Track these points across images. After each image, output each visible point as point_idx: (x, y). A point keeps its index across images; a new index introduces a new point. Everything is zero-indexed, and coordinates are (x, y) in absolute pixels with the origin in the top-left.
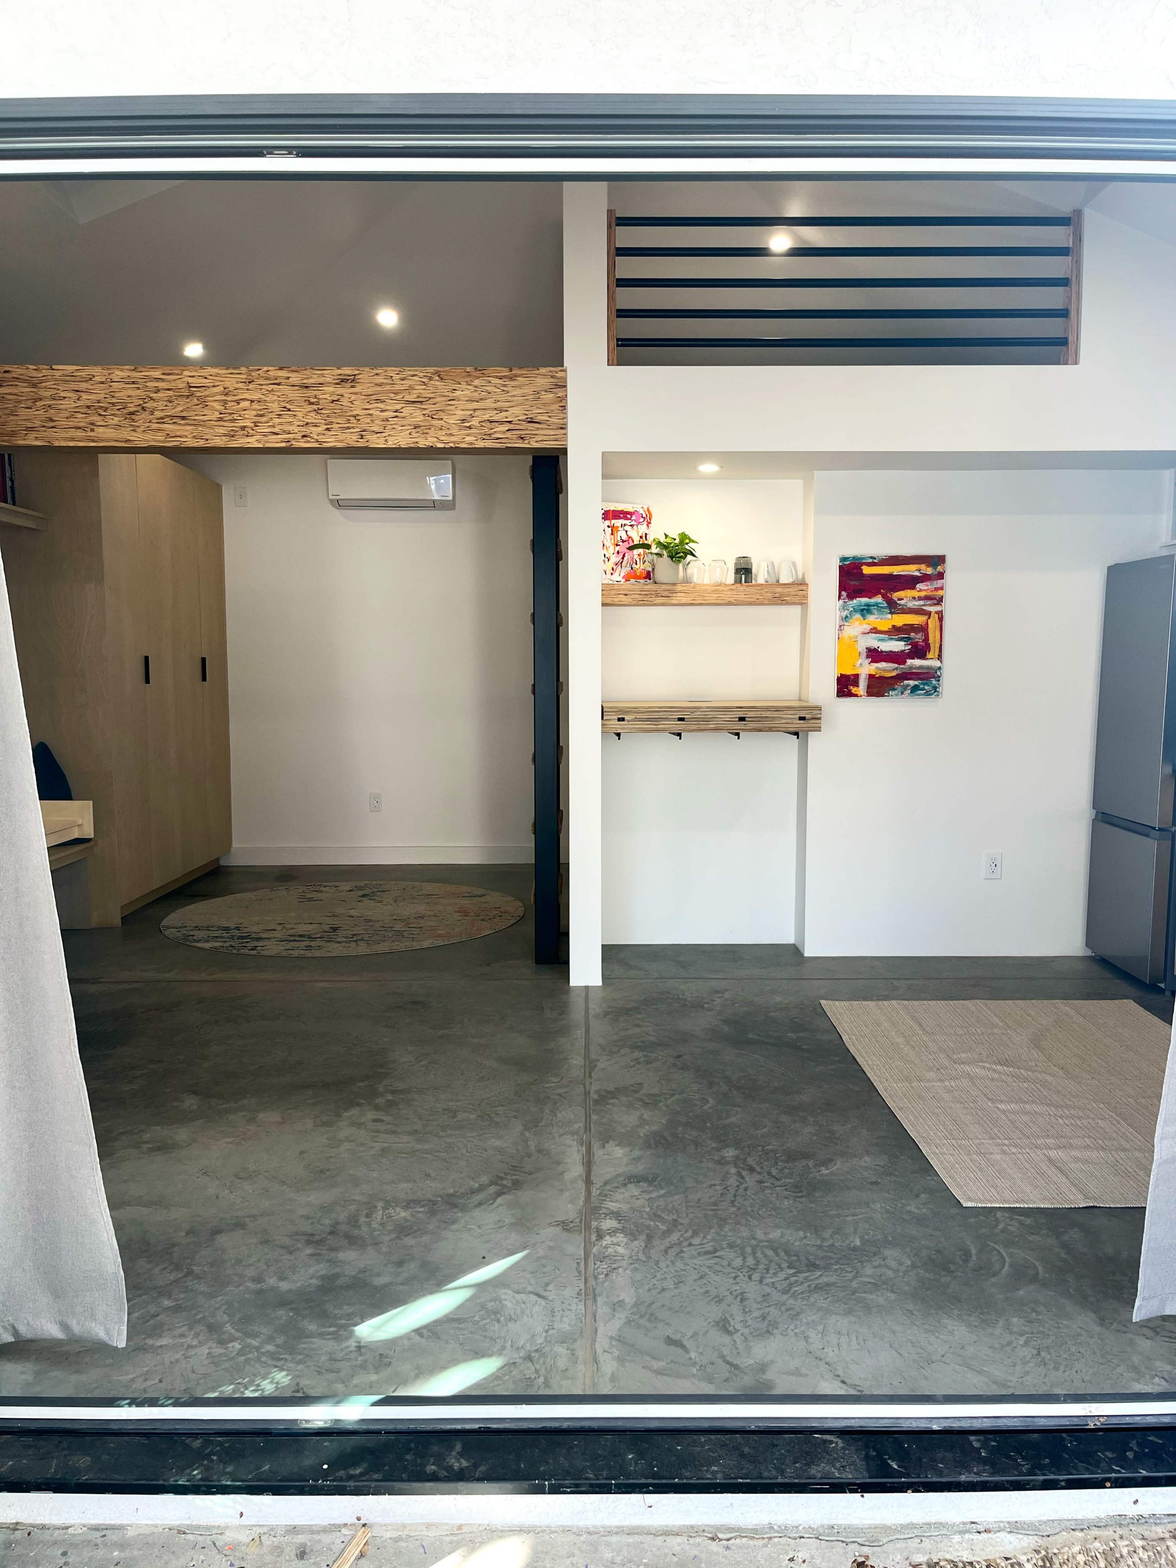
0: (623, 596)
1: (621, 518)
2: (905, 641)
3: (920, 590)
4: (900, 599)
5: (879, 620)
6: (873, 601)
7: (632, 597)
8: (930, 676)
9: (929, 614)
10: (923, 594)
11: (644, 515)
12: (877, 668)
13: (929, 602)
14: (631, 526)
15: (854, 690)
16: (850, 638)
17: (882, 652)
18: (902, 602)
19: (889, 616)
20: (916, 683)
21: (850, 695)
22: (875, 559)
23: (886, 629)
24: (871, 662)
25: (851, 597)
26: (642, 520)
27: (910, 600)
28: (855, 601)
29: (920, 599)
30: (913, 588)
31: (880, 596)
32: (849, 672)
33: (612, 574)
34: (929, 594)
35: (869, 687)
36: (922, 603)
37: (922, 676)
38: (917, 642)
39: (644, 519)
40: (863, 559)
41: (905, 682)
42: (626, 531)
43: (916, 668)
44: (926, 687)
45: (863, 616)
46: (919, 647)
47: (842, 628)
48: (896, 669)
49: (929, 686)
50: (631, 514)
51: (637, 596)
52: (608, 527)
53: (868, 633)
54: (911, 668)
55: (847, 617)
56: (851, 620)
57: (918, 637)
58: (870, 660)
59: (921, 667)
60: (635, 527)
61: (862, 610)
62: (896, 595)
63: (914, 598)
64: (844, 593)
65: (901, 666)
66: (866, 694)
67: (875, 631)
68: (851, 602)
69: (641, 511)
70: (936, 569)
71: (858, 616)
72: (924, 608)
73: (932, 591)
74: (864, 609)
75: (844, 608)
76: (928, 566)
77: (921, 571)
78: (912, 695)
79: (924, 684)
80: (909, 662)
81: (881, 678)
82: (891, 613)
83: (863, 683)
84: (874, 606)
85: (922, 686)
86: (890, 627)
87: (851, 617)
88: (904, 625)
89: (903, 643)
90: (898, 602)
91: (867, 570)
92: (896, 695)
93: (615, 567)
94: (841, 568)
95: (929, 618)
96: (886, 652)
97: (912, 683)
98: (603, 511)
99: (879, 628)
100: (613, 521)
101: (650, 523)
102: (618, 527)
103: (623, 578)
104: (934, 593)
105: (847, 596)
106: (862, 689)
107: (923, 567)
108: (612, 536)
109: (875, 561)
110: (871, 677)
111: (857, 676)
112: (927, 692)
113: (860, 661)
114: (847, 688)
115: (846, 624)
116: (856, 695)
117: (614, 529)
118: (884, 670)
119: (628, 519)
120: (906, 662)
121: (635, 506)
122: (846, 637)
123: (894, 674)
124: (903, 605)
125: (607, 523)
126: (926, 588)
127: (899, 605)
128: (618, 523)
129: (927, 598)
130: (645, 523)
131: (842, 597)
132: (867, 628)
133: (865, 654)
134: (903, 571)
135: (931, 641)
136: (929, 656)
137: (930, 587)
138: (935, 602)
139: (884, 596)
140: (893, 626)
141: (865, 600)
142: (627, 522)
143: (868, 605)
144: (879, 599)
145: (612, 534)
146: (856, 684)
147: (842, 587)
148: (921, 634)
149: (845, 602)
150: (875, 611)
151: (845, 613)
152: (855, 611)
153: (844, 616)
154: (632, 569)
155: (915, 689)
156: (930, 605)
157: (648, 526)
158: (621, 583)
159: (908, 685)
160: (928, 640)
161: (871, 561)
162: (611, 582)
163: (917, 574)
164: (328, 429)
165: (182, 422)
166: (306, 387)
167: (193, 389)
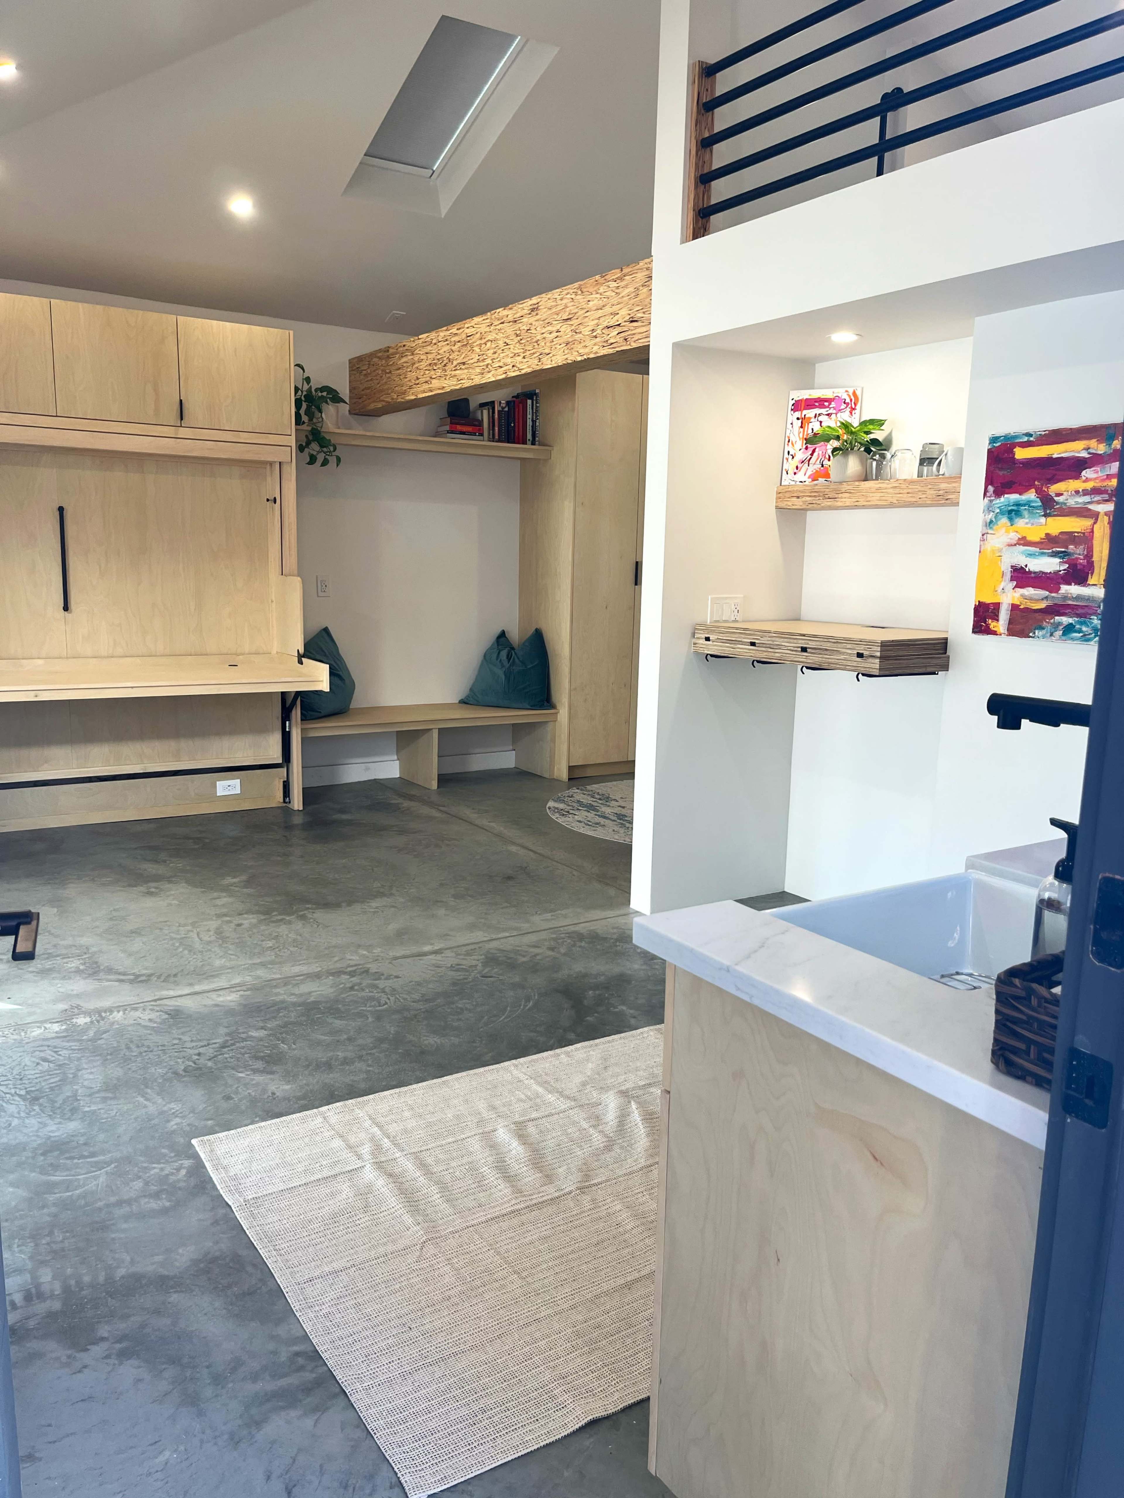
0: (795, 499)
1: (816, 407)
2: (1060, 557)
3: (1087, 480)
4: (1059, 495)
5: (1029, 526)
6: (1025, 497)
7: (804, 499)
8: (1090, 611)
9: (1095, 516)
10: (1089, 485)
11: (848, 400)
12: (1022, 595)
13: (1097, 498)
14: (828, 415)
15: (992, 625)
16: (993, 551)
17: (1030, 572)
18: (1060, 499)
19: (1043, 520)
20: (1070, 620)
21: (988, 631)
22: (1031, 435)
23: (1037, 539)
24: (1016, 587)
25: (998, 494)
26: (843, 406)
27: (1072, 495)
28: (1002, 499)
29: (1086, 493)
30: (1077, 477)
31: (1033, 490)
32: (988, 599)
33: (795, 473)
34: (1098, 484)
35: (1011, 622)
36: (1087, 499)
37: (1080, 611)
38: (1077, 559)
39: (847, 404)
40: (1016, 437)
41: (1057, 618)
42: (821, 422)
43: (1073, 599)
44: (1084, 629)
45: (1011, 519)
46: (1079, 567)
47: (985, 536)
48: (1046, 598)
49: (1088, 626)
50: (829, 401)
51: (808, 499)
52: (798, 419)
53: (1015, 545)
54: (1065, 598)
55: (991, 522)
56: (995, 527)
57: (1077, 551)
58: (1015, 583)
59: (1079, 598)
60: (833, 416)
61: (1010, 512)
62: (1054, 489)
63: (1077, 492)
64: (991, 489)
65: (1053, 595)
66: (1006, 632)
67: (1023, 541)
68: (998, 501)
69: (845, 396)
70: (1110, 445)
71: (1004, 520)
72: (1090, 507)
73: (1103, 480)
74: (1012, 511)
75: (989, 509)
76: (1099, 442)
77: (1091, 451)
78: (1064, 638)
79: (1081, 623)
80: (1064, 589)
81: (1027, 610)
82: (1046, 515)
83: (1004, 615)
84: (1024, 505)
85: (1078, 626)
86: (1043, 536)
87: (997, 521)
88: (1062, 533)
89: (1057, 560)
90: (1056, 498)
91: (1020, 454)
92: (1044, 637)
93: (800, 466)
94: (990, 452)
95: (1095, 523)
96: (1035, 573)
97: (1065, 620)
98: (793, 402)
99: (1029, 538)
100: (805, 412)
101: (854, 409)
102: (810, 418)
103: (809, 477)
104: (1108, 483)
105: (994, 492)
106: (1001, 625)
107: (1093, 443)
108: (802, 430)
109: (1031, 439)
110: (1014, 607)
111: (997, 606)
112: (1085, 635)
113: (1002, 585)
114: (985, 623)
115: (990, 531)
116: (995, 633)
117: (804, 422)
118: (1031, 599)
119: (825, 407)
120: (1059, 588)
121: (836, 390)
122: (989, 549)
123: (1042, 605)
124: (1062, 503)
125: (798, 414)
126: (1094, 476)
127: (1057, 503)
128: (810, 413)
129: (1095, 491)
130: (848, 409)
131: (988, 494)
132: (1014, 537)
133: (1008, 576)
134: (1066, 452)
135: (1095, 558)
136: (1091, 581)
137: (1100, 474)
138: (1106, 497)
139: (1039, 491)
140: (1047, 535)
141: (1014, 497)
142: (824, 411)
143: (1018, 504)
144: (1031, 495)
145: (802, 427)
146: (996, 618)
147: (990, 480)
148: (1082, 547)
149: (991, 501)
150: (1026, 513)
151: (990, 516)
152: (1002, 513)
153: (988, 521)
154: (822, 466)
155: (1069, 629)
156: (1098, 502)
157: (851, 413)
158: (807, 483)
159: (1059, 624)
160: (1092, 556)
161: (1026, 439)
162: (793, 483)
163: (1084, 454)
164: (524, 358)
165: (463, 367)
166: (516, 321)
167: (468, 338)
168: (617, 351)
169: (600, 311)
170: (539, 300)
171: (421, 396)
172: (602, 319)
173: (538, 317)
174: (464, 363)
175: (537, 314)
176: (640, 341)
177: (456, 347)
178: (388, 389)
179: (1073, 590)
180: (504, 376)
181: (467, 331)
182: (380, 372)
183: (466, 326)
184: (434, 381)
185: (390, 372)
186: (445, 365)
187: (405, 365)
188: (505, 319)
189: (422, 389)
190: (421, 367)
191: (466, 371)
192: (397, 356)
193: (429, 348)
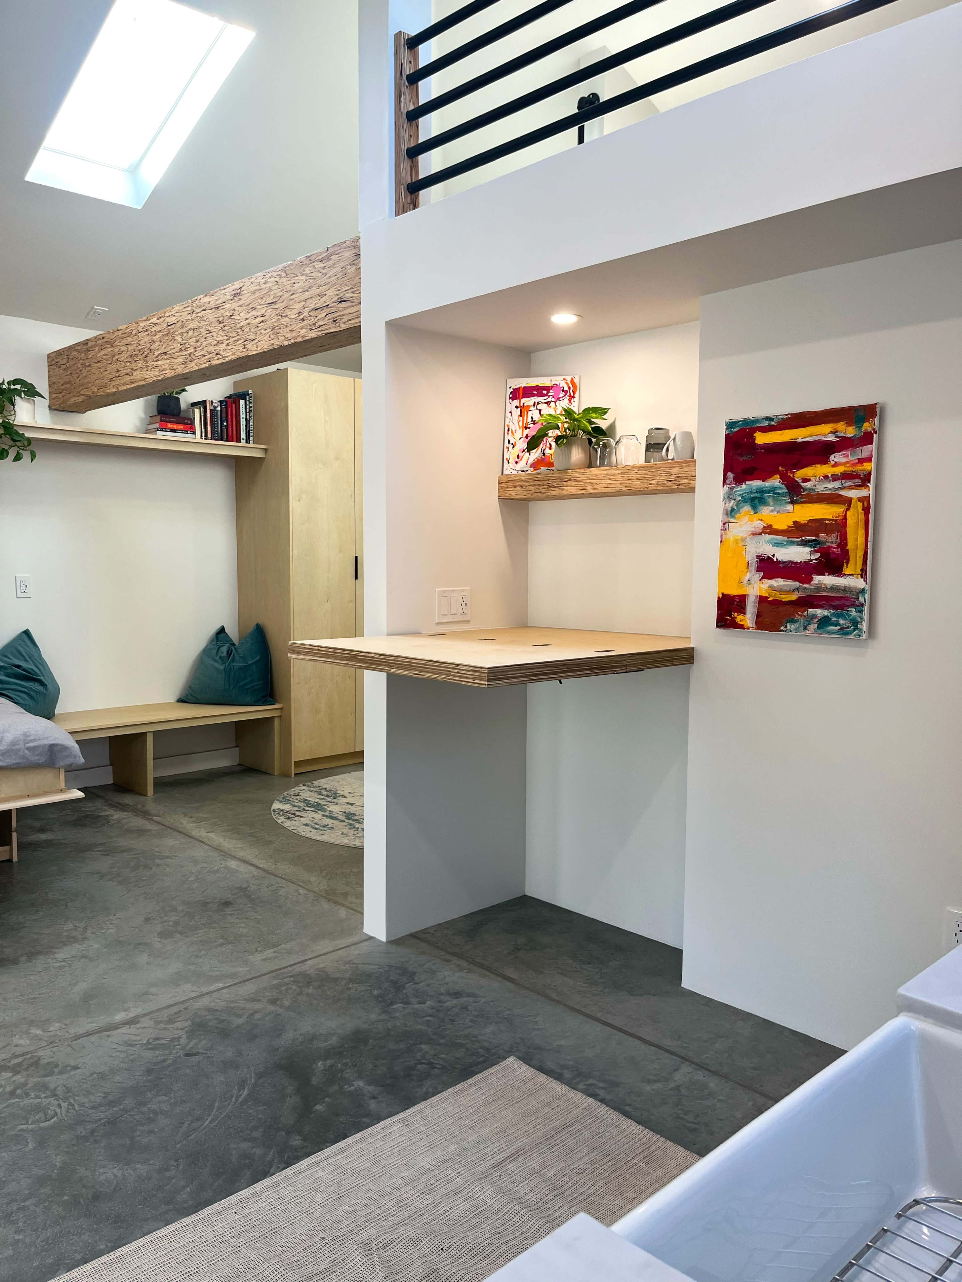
0: (518, 488)
1: (534, 395)
2: (811, 546)
3: (836, 465)
4: (805, 481)
5: (775, 513)
6: (768, 484)
7: (527, 488)
8: (847, 603)
9: (848, 502)
10: (839, 470)
11: (566, 388)
12: (771, 587)
13: (849, 483)
14: (547, 403)
15: (739, 618)
16: (736, 541)
17: (778, 562)
18: (808, 485)
19: (790, 507)
20: (826, 613)
21: (734, 625)
22: (771, 419)
23: (785, 527)
24: (763, 578)
25: (739, 480)
26: (562, 394)
27: (820, 481)
28: (744, 486)
29: (835, 478)
30: (825, 461)
31: (778, 476)
32: (733, 591)
33: (516, 463)
34: (848, 469)
35: (759, 615)
36: (837, 484)
37: (836, 603)
38: (829, 547)
39: (566, 392)
40: (756, 421)
41: (810, 610)
42: (540, 410)
43: (827, 589)
44: (842, 622)
45: (755, 508)
46: (832, 556)
47: (726, 525)
48: (798, 589)
49: (845, 619)
50: (548, 389)
51: (532, 488)
52: (517, 407)
53: (760, 534)
54: (819, 588)
55: (732, 510)
56: (737, 516)
57: (831, 540)
58: (762, 574)
59: (834, 588)
60: (552, 404)
61: (753, 499)
62: (799, 475)
63: (826, 477)
64: (730, 475)
65: (805, 585)
66: (755, 626)
67: (769, 530)
68: (739, 488)
69: (563, 384)
70: (860, 428)
71: (747, 508)
72: (842, 493)
73: (854, 465)
74: (755, 498)
75: (729, 496)
76: (849, 424)
77: (839, 434)
78: (819, 632)
79: (838, 616)
80: (817, 579)
81: (777, 603)
82: (792, 502)
83: (751, 608)
84: (769, 492)
85: (834, 619)
86: (791, 524)
87: (739, 509)
88: (811, 521)
89: (808, 549)
90: (803, 485)
91: (761, 439)
92: (797, 630)
93: (521, 455)
94: (727, 436)
95: (848, 509)
96: (784, 563)
97: (820, 612)
98: (511, 390)
99: (775, 526)
100: (523, 400)
101: (574, 397)
102: (529, 407)
103: (531, 467)
104: (859, 468)
105: (734, 478)
106: (748, 618)
107: (841, 426)
108: (521, 418)
109: (773, 423)
110: (762, 600)
111: (743, 598)
112: (842, 629)
113: (748, 576)
114: (730, 616)
115: (732, 520)
116: (741, 627)
117: (523, 410)
118: (780, 591)
119: (544, 395)
120: (812, 579)
121: (554, 378)
122: (731, 539)
123: (794, 597)
124: (810, 489)
125: (516, 402)
126: (844, 460)
127: (805, 489)
128: (528, 401)
129: (846, 476)
130: (567, 398)
131: (728, 481)
132: (758, 525)
133: (754, 566)
134: (811, 436)
135: (850, 546)
136: (846, 571)
137: (850, 458)
138: (858, 482)
139: (784, 477)
140: (795, 522)
141: (756, 484)
142: (542, 399)
143: (761, 491)
144: (776, 482)
145: (521, 415)
146: (742, 611)
147: (728, 466)
148: (834, 535)
149: (731, 488)
150: (770, 500)
151: (731, 504)
152: (744, 500)
153: (729, 509)
154: (544, 454)
155: (824, 622)
156: (850, 488)
157: (570, 401)
158: (529, 472)
159: (814, 617)
160: (846, 544)
161: (766, 423)
162: (515, 472)
163: (832, 438)
164: (228, 345)
165: (165, 357)
166: (218, 308)
167: (169, 327)
168: (326, 334)
169: (307, 293)
170: (242, 285)
171: (121, 388)
172: (309, 302)
173: (241, 303)
174: (165, 353)
175: (240, 300)
176: (350, 322)
177: (157, 337)
178: (88, 383)
179: (828, 580)
180: (207, 365)
181: (168, 320)
182: (79, 366)
183: (167, 315)
184: (135, 373)
185: (90, 365)
186: (146, 356)
187: (105, 357)
188: (207, 306)
189: (122, 382)
190: (122, 359)
191: (168, 361)
192: (97, 348)
193: (129, 339)
